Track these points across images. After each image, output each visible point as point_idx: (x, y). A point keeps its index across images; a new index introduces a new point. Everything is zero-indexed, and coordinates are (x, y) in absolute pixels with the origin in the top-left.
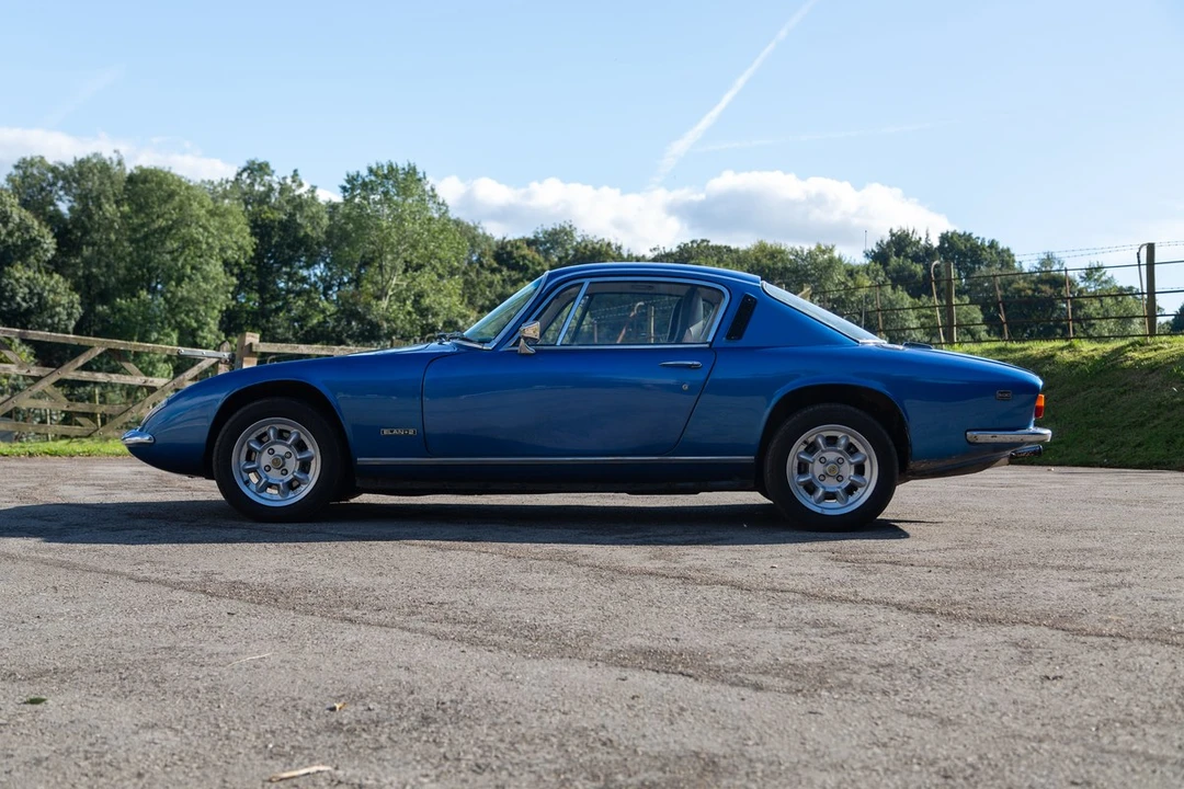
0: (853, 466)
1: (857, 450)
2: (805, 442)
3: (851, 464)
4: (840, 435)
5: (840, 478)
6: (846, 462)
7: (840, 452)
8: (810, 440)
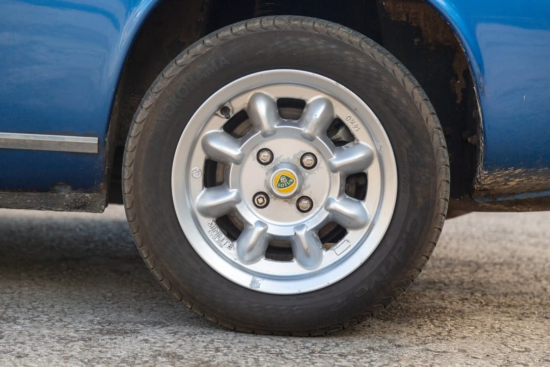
0: (337, 176)
1: (351, 138)
2: (224, 109)
3: (334, 170)
4: (312, 97)
5: (305, 204)
6: (321, 163)
7: (310, 139)
8: (237, 106)
